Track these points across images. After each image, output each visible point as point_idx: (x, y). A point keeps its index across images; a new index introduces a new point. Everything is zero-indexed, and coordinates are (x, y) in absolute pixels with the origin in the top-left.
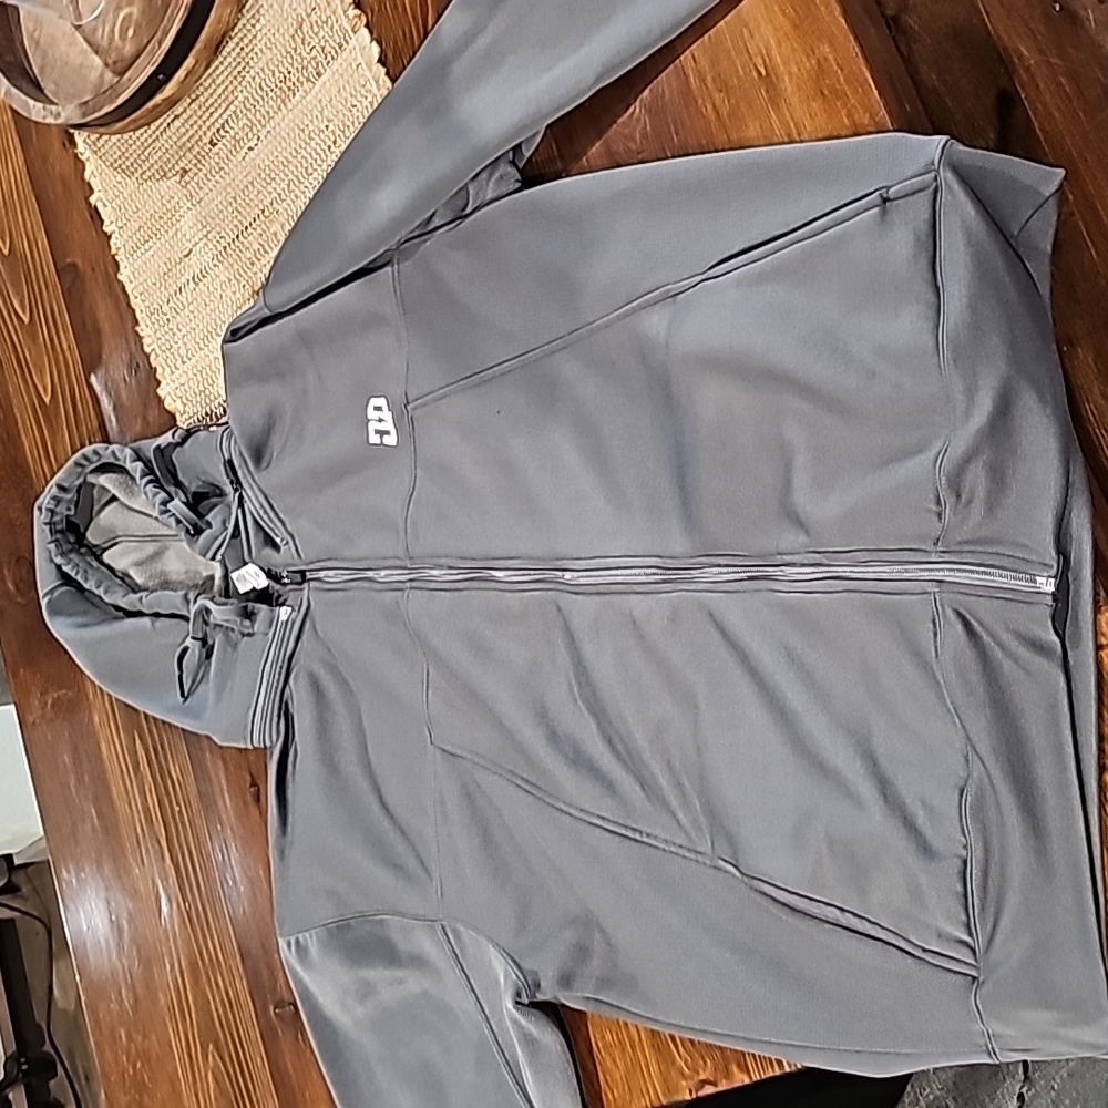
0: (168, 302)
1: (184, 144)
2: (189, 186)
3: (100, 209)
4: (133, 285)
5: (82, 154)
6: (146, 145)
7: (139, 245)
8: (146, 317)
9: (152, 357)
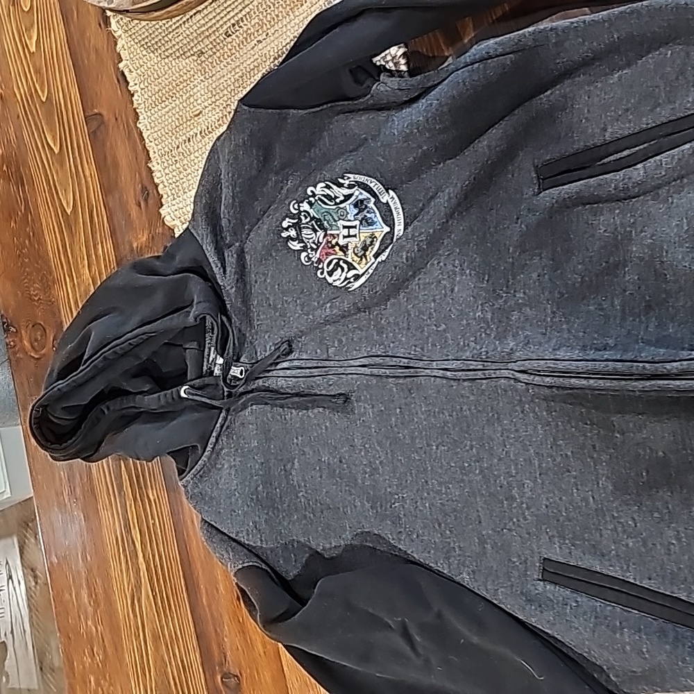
0: (178, 147)
1: (203, 32)
2: (204, 65)
3: (127, 73)
4: (149, 132)
5: (115, 32)
6: (170, 30)
7: (157, 103)
8: (158, 157)
9: (161, 186)
